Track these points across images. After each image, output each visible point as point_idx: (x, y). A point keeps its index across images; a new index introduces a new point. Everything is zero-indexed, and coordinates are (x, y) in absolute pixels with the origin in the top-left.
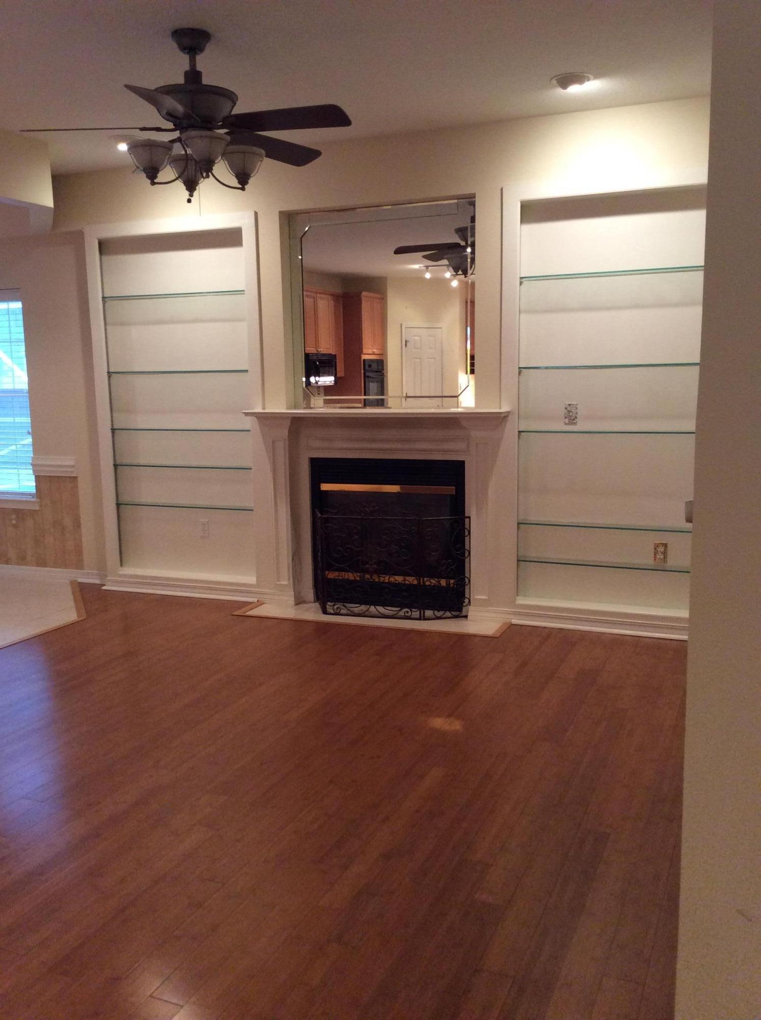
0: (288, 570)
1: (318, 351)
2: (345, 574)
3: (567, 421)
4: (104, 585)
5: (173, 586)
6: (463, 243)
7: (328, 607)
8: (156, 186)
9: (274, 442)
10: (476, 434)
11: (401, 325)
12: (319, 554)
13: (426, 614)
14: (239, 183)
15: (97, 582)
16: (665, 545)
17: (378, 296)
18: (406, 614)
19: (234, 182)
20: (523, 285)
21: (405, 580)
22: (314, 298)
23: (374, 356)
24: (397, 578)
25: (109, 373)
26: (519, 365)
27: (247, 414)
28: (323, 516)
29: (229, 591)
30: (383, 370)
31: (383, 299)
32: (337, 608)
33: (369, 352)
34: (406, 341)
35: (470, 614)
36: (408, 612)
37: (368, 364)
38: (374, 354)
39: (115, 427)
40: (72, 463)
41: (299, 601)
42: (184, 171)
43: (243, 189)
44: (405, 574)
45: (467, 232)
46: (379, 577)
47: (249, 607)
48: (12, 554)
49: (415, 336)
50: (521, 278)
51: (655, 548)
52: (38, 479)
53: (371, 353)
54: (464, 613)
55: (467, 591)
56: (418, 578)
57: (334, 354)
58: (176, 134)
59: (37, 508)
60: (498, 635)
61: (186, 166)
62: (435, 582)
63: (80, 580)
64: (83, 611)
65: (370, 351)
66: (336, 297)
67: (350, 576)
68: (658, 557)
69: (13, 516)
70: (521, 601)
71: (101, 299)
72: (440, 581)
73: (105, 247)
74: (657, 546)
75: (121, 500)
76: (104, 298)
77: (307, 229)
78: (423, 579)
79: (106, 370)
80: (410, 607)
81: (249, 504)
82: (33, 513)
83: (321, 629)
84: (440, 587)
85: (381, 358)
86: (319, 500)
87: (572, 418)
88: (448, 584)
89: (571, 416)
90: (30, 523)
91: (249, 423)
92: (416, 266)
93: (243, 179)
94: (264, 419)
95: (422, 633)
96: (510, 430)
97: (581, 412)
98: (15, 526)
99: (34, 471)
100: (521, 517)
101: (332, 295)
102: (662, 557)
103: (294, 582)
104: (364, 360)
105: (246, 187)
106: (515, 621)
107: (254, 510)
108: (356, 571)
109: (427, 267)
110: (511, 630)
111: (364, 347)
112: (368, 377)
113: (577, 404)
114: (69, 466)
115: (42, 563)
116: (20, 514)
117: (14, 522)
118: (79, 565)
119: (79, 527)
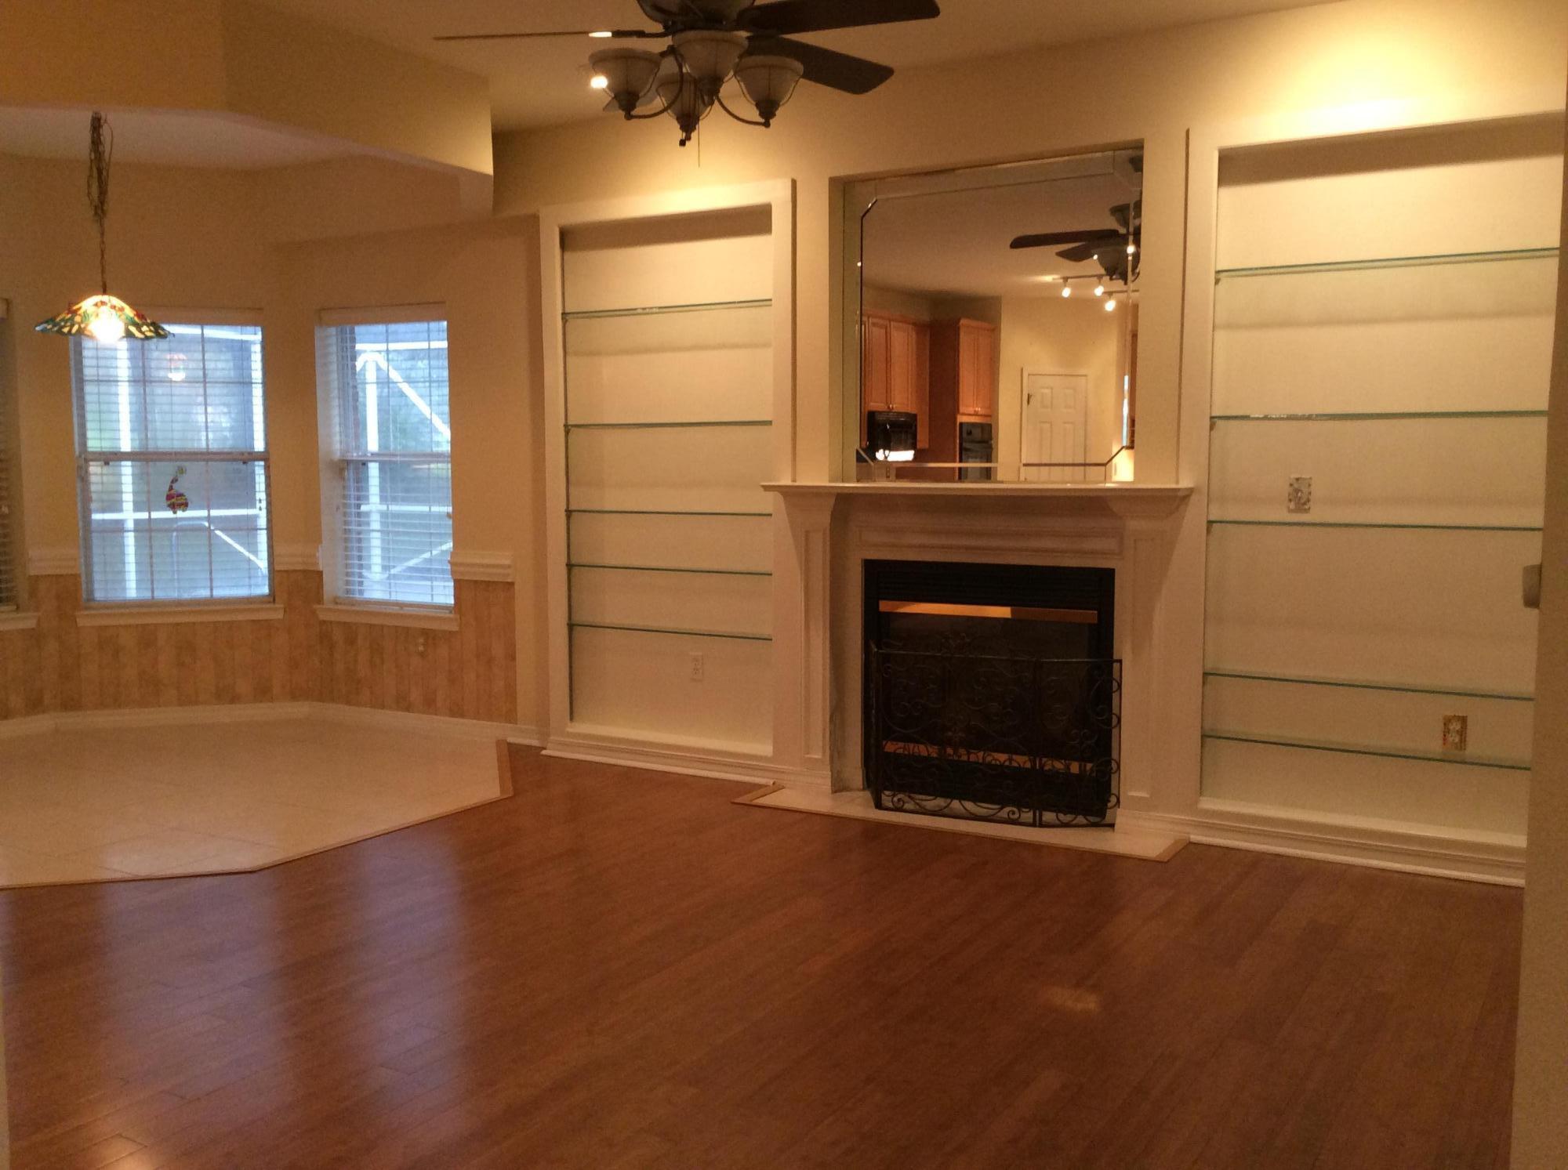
0: (824, 737)
1: (889, 407)
2: (914, 747)
3: (1292, 506)
4: (545, 749)
5: (647, 754)
6: (1123, 231)
7: (883, 797)
8: (634, 120)
9: (807, 533)
10: (1134, 525)
11: (1022, 370)
12: (873, 711)
13: (1044, 819)
14: (762, 115)
15: (535, 743)
16: (1463, 720)
17: (985, 325)
18: (1012, 816)
19: (754, 114)
20: (1220, 284)
21: (1011, 760)
22: (886, 328)
23: (977, 417)
24: (997, 755)
25: (566, 426)
26: (1211, 413)
27: (766, 488)
28: (880, 651)
29: (731, 765)
30: (991, 439)
31: (994, 331)
32: (899, 800)
33: (969, 412)
34: (1029, 397)
35: (1119, 821)
36: (1014, 813)
37: (967, 430)
38: (976, 414)
39: (572, 508)
40: (507, 562)
41: (839, 787)
42: (676, 98)
43: (767, 124)
44: (1010, 750)
45: (1129, 212)
46: (969, 754)
47: (759, 791)
48: (416, 696)
49: (1043, 388)
50: (1218, 272)
51: (1445, 724)
52: (459, 586)
53: (972, 412)
54: (1108, 819)
55: (1114, 783)
56: (1032, 757)
57: (913, 413)
58: (668, 41)
59: (455, 628)
60: (1166, 860)
61: (681, 90)
62: (1062, 767)
63: (511, 740)
64: (509, 785)
65: (971, 410)
66: (920, 328)
67: (922, 750)
68: (1451, 739)
69: (421, 640)
70: (1207, 804)
71: (559, 317)
72: (1070, 764)
73: (569, 239)
74: (1447, 721)
75: (576, 619)
76: (564, 314)
77: (870, 205)
78: (1041, 760)
79: (562, 422)
80: (1020, 806)
81: (766, 631)
82: (448, 635)
83: (872, 831)
84: (1068, 774)
85: (989, 422)
86: (877, 626)
87: (1302, 501)
88: (1082, 770)
89: (1299, 497)
90: (443, 650)
91: (770, 503)
92: (1048, 278)
93: (767, 110)
94: (794, 496)
95: (1036, 848)
96: (1193, 518)
97: (1318, 491)
98: (422, 655)
99: (455, 574)
100: (1209, 666)
101: (914, 324)
102: (1457, 740)
103: (832, 757)
104: (961, 424)
105: (771, 121)
106: (1196, 837)
107: (773, 638)
108: (933, 743)
109: (1066, 279)
110: (1189, 854)
111: (961, 402)
112: (967, 450)
113: (1311, 478)
114: (503, 567)
115: (457, 711)
116: (430, 636)
117: (421, 648)
118: (510, 717)
119: (513, 658)
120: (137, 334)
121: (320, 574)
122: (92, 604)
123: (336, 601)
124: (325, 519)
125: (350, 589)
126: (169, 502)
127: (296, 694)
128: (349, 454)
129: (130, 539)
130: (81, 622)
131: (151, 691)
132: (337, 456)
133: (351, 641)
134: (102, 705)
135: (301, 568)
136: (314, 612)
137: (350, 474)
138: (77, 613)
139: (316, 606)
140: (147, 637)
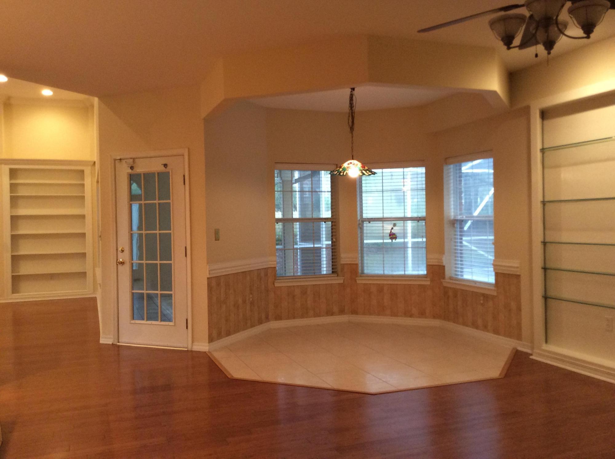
4: (532, 355)
5: (577, 365)
15: (529, 351)
25: (543, 202)
39: (546, 240)
40: (516, 265)
48: (480, 322)
52: (497, 275)
59: (495, 294)
63: (518, 349)
69: (482, 298)
73: (545, 114)
75: (548, 295)
76: (542, 149)
79: (542, 200)
82: (493, 297)
90: (490, 304)
93: (588, 29)
98: (482, 304)
99: (495, 269)
114: (514, 267)
115: (496, 332)
116: (486, 297)
117: (482, 302)
118: (519, 337)
119: (520, 310)
120: (366, 174)
121: (444, 266)
122: (362, 275)
123: (451, 278)
124: (446, 244)
125: (457, 274)
126: (390, 237)
127: (435, 316)
128: (457, 217)
129: (410, 251)
130: (358, 282)
131: (381, 311)
132: (452, 218)
133: (455, 296)
134: (364, 314)
135: (437, 264)
136: (442, 283)
137: (457, 225)
138: (357, 278)
139: (442, 280)
140: (380, 289)
